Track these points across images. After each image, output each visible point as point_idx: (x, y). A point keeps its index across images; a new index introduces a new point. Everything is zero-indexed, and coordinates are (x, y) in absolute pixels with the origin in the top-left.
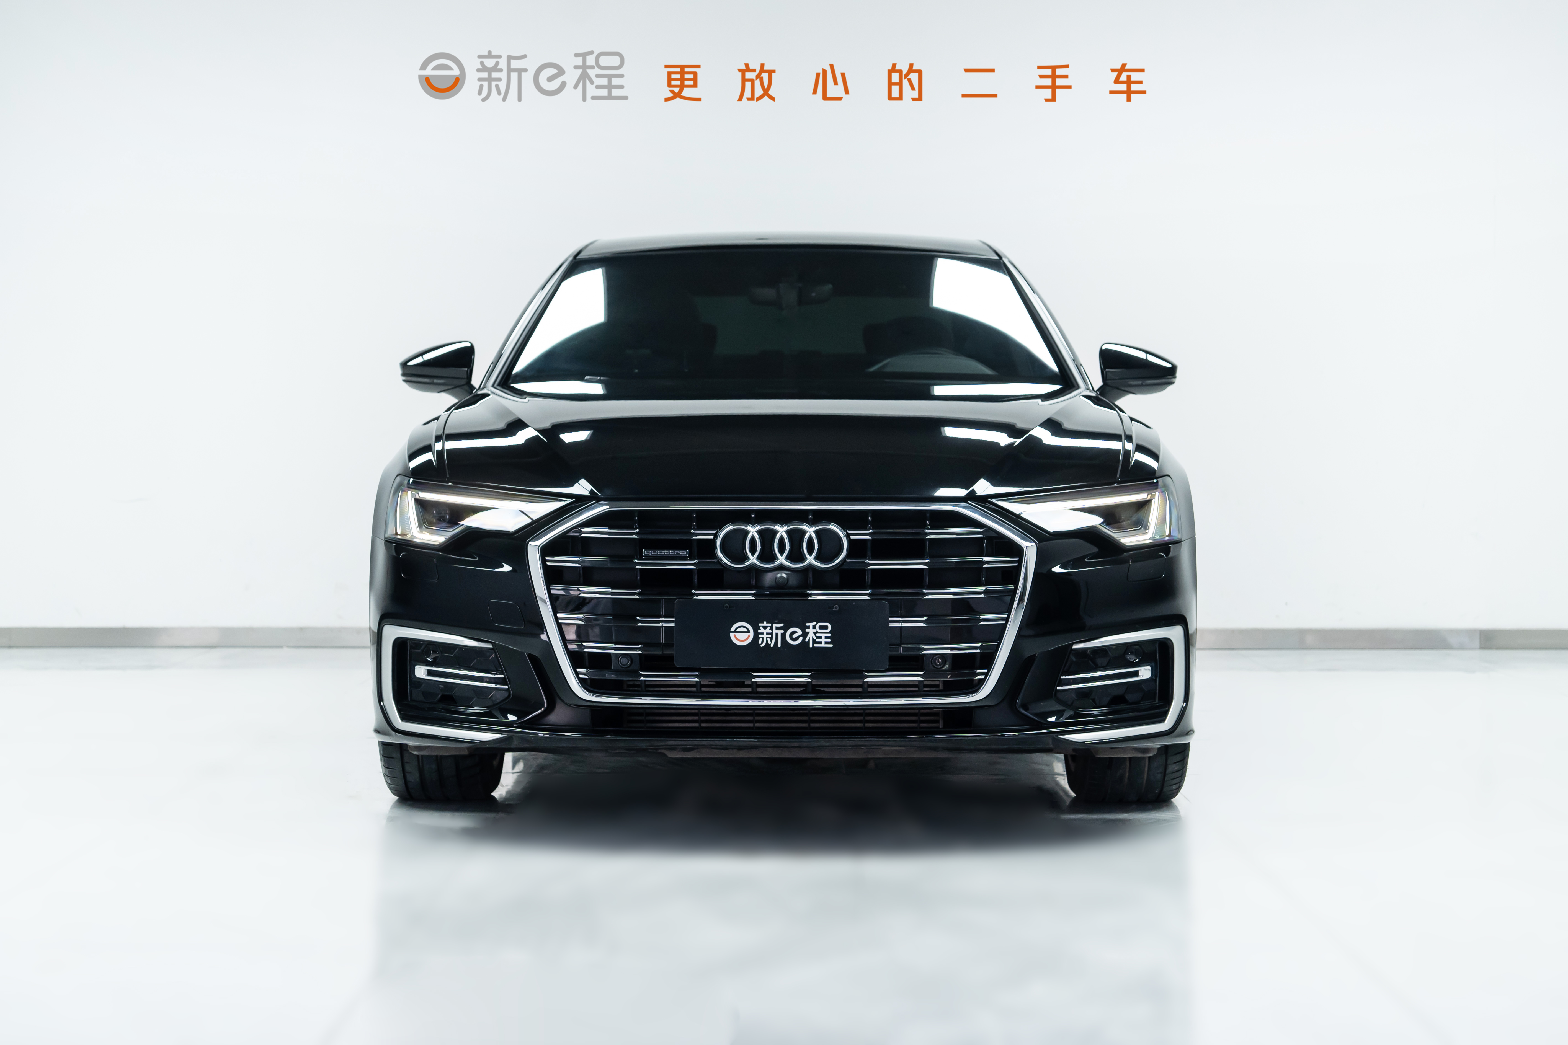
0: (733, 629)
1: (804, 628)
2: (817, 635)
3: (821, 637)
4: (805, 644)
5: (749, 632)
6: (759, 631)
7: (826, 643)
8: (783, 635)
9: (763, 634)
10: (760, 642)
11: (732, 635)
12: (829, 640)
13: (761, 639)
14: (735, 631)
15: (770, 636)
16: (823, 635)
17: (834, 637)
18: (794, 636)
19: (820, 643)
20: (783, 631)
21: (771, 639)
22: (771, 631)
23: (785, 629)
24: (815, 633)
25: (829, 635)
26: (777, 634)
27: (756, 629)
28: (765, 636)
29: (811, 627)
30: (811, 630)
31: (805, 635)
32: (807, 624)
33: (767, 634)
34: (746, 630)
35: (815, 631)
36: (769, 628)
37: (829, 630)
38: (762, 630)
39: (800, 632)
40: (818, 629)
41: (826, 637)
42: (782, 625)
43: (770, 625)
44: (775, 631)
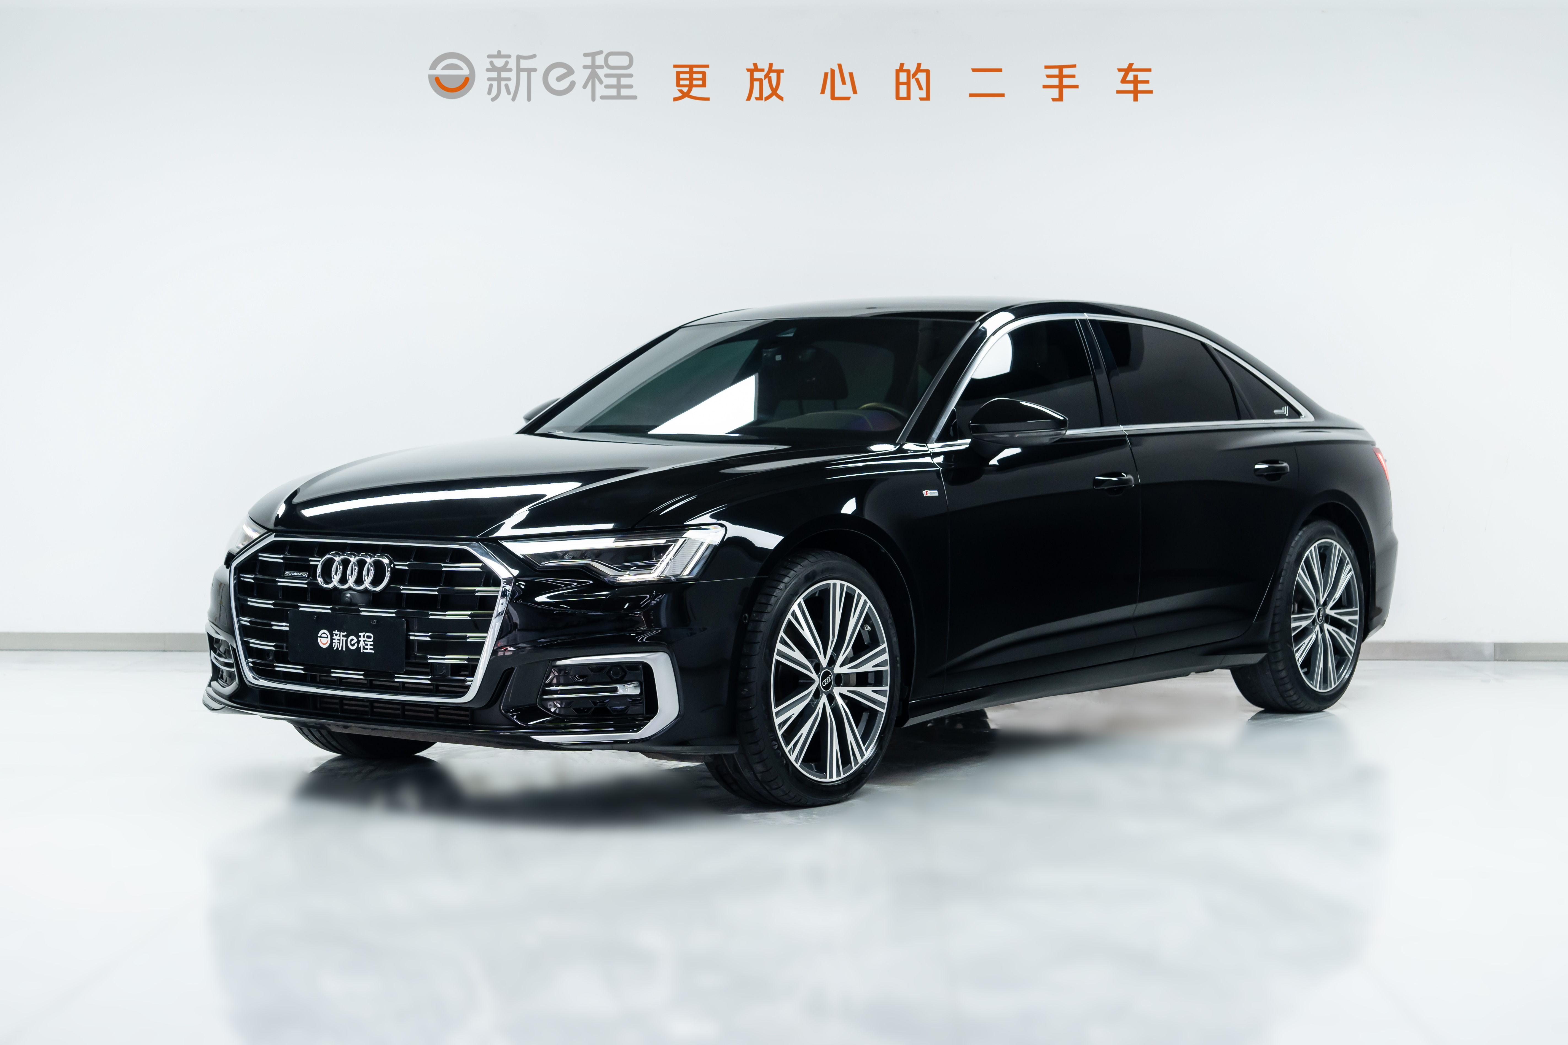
0: (319, 635)
1: (358, 637)
2: (366, 642)
3: (367, 645)
4: (358, 649)
5: (327, 638)
6: (333, 637)
7: (371, 649)
8: (346, 641)
9: (335, 639)
10: (334, 646)
11: (319, 639)
12: (372, 647)
13: (334, 643)
14: (321, 637)
15: (339, 641)
16: (369, 643)
17: (375, 645)
18: (353, 642)
19: (367, 649)
20: (346, 639)
21: (340, 643)
22: (339, 638)
23: (347, 636)
24: (364, 641)
25: (372, 643)
26: (343, 640)
27: (332, 635)
28: (336, 641)
29: (362, 636)
30: (361, 639)
31: (358, 642)
32: (360, 634)
33: (338, 640)
34: (326, 636)
35: (364, 639)
36: (338, 635)
37: (372, 640)
38: (334, 637)
39: (355, 640)
40: (366, 639)
41: (371, 645)
42: (345, 633)
43: (339, 633)
44: (342, 638)
